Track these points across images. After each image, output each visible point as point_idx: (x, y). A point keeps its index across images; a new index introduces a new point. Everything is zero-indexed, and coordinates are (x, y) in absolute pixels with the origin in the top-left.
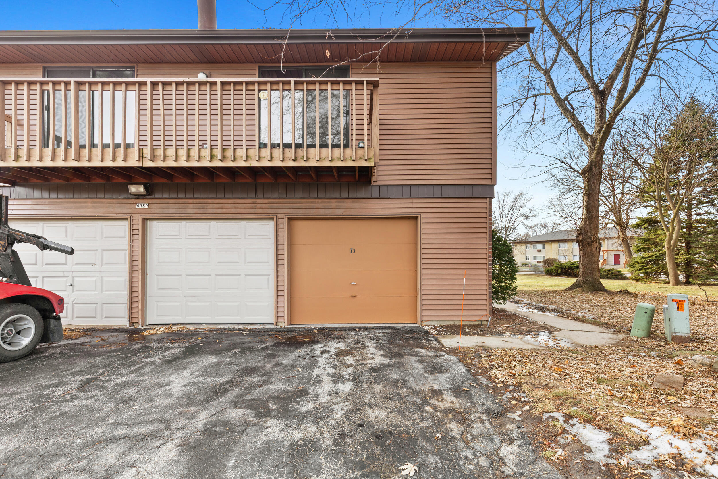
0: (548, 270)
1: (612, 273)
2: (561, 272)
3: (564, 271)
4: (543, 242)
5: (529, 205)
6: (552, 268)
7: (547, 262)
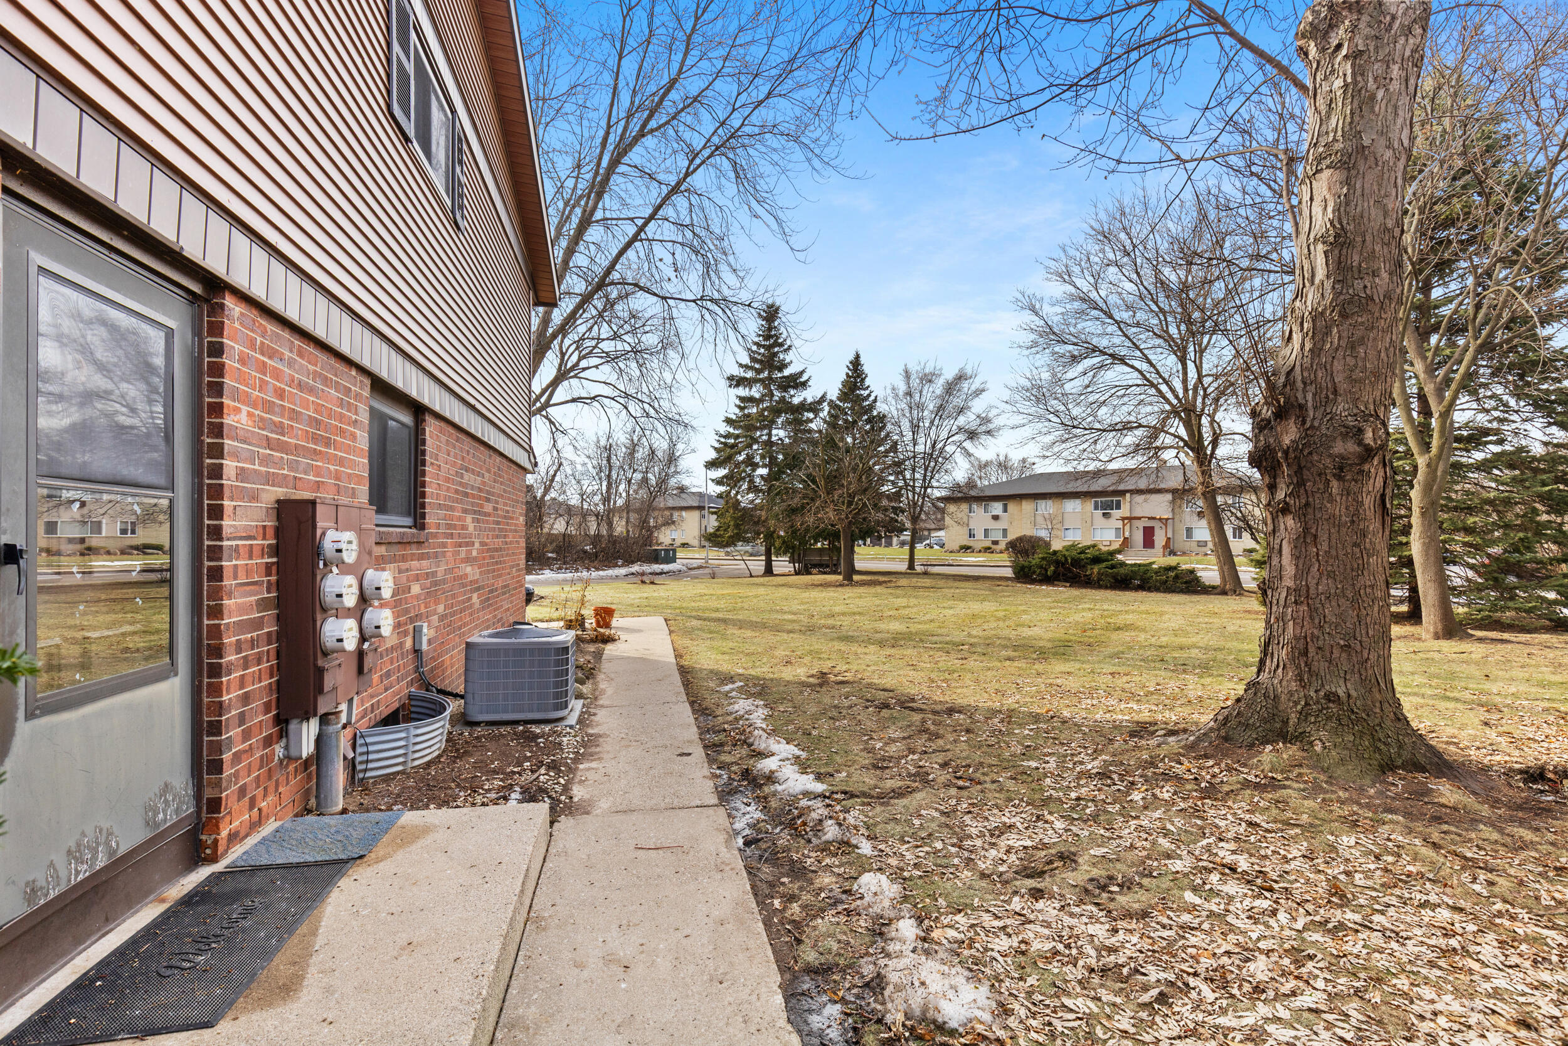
0: (1023, 568)
1: (1177, 577)
2: (1055, 572)
3: (1061, 569)
4: (1005, 499)
5: (978, 406)
6: (1034, 562)
7: (1021, 547)
